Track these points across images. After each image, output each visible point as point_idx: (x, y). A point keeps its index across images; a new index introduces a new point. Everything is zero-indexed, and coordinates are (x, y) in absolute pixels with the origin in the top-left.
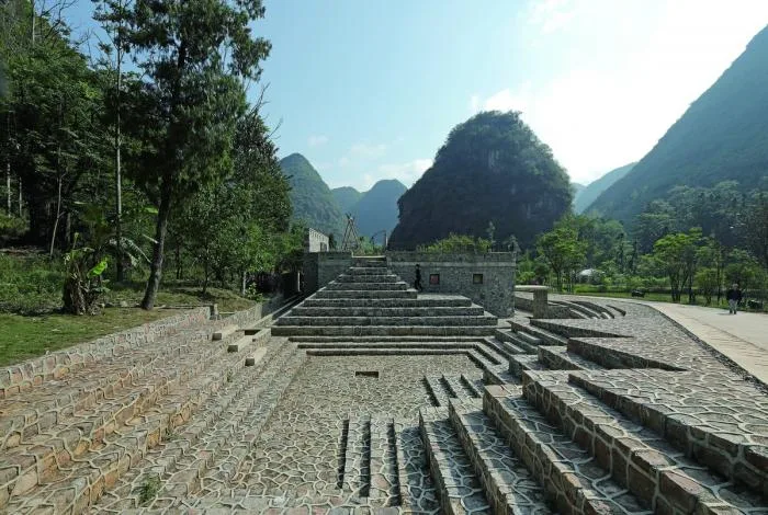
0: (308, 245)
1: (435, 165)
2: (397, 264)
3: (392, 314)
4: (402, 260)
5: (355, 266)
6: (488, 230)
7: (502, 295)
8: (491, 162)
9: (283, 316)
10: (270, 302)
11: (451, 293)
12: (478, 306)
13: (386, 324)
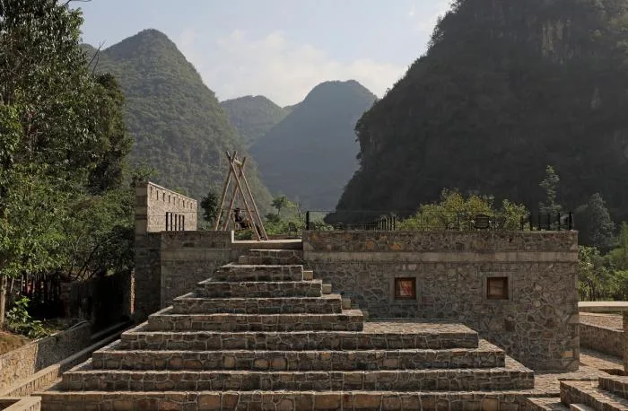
0: (144, 217)
1: (432, 51)
2: (323, 256)
3: (305, 364)
4: (336, 249)
5: (236, 261)
6: (544, 183)
7: (550, 323)
8: (548, 45)
9: (74, 370)
10: (57, 338)
11: (440, 318)
12: (493, 348)
13: (296, 388)
